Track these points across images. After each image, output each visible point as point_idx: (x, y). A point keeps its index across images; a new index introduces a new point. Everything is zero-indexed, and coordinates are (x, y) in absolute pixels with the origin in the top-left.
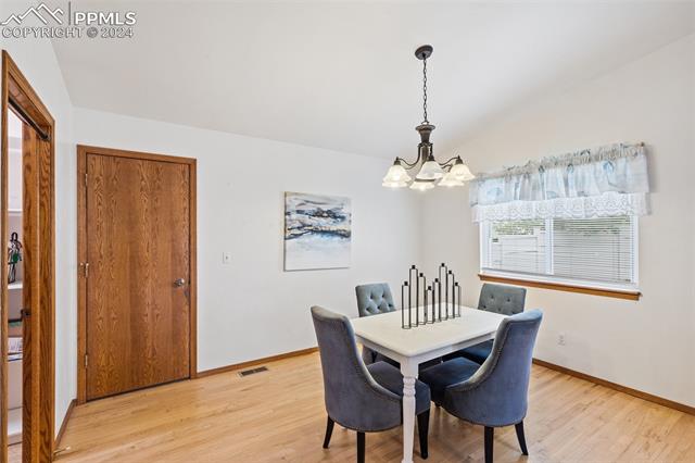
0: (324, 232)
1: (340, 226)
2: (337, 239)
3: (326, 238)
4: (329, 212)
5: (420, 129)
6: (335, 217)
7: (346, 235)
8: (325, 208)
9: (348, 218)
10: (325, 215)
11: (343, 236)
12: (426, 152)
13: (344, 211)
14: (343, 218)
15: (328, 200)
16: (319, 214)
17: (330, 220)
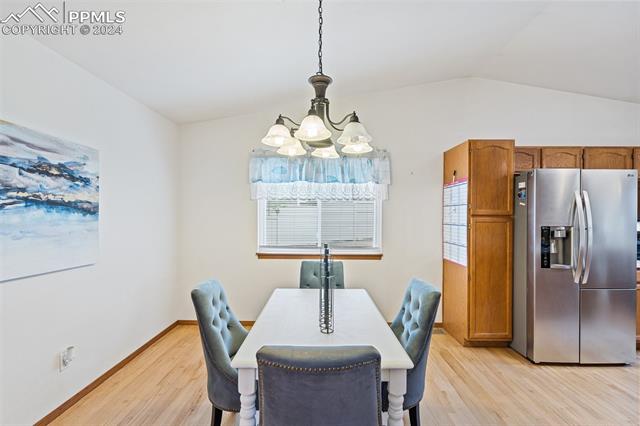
0: (51, 204)
1: (82, 195)
2: (76, 216)
3: (56, 215)
4: (60, 167)
5: (313, 81)
6: (73, 178)
7: (91, 210)
8: (54, 160)
9: (93, 182)
10: (54, 171)
11: (86, 211)
12: (320, 107)
13: (88, 171)
14: (86, 181)
15: (59, 147)
16: (41, 168)
17: (64, 182)
